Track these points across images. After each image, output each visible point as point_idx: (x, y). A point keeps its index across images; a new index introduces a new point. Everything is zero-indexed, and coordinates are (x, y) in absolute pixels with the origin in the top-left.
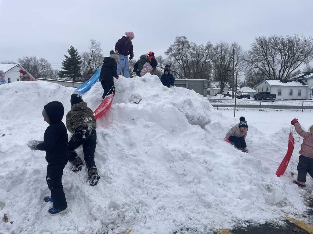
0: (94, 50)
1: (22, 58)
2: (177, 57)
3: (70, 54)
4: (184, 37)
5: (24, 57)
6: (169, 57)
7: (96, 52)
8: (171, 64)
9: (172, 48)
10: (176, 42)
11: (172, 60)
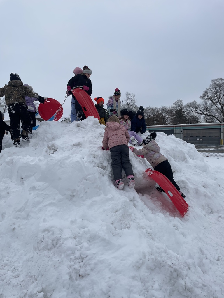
4: (221, 79)
6: (205, 102)
8: (207, 108)
9: (208, 92)
10: (212, 85)
11: (208, 104)
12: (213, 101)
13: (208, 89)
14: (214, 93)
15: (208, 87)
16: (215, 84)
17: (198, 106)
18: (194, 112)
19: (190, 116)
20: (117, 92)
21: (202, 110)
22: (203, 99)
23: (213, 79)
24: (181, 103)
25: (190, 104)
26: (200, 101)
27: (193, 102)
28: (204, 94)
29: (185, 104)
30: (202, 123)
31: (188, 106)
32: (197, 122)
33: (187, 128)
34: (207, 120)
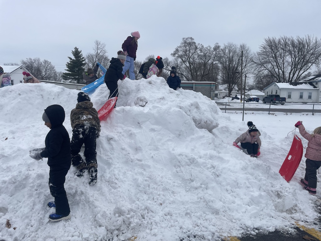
0: (99, 52)
1: (25, 60)
2: (184, 59)
3: (74, 55)
4: (191, 38)
5: (27, 59)
6: (175, 59)
7: (101, 54)
8: (178, 66)
9: (179, 49)
11: (179, 62)
12: (182, 60)
14: (184, 51)
15: (179, 45)
16: (185, 42)
22: (174, 56)
26: (171, 59)
28: (175, 52)
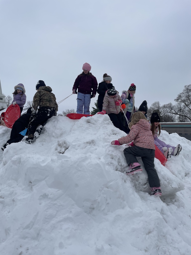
2: (187, 103)
6: (179, 104)
8: (181, 109)
9: (182, 95)
10: (185, 90)
11: (182, 106)
12: (185, 104)
13: (181, 94)
14: (187, 97)
15: (181, 92)
16: (187, 89)
17: (173, 107)
18: (170, 112)
19: (166, 115)
20: (132, 87)
21: (177, 111)
22: (177, 101)
23: (186, 85)
24: (158, 105)
25: (166, 106)
26: (174, 103)
27: (169, 104)
28: (178, 98)
29: (161, 105)
30: (176, 122)
31: (164, 107)
32: (172, 121)
33: (165, 126)
34: (181, 119)
